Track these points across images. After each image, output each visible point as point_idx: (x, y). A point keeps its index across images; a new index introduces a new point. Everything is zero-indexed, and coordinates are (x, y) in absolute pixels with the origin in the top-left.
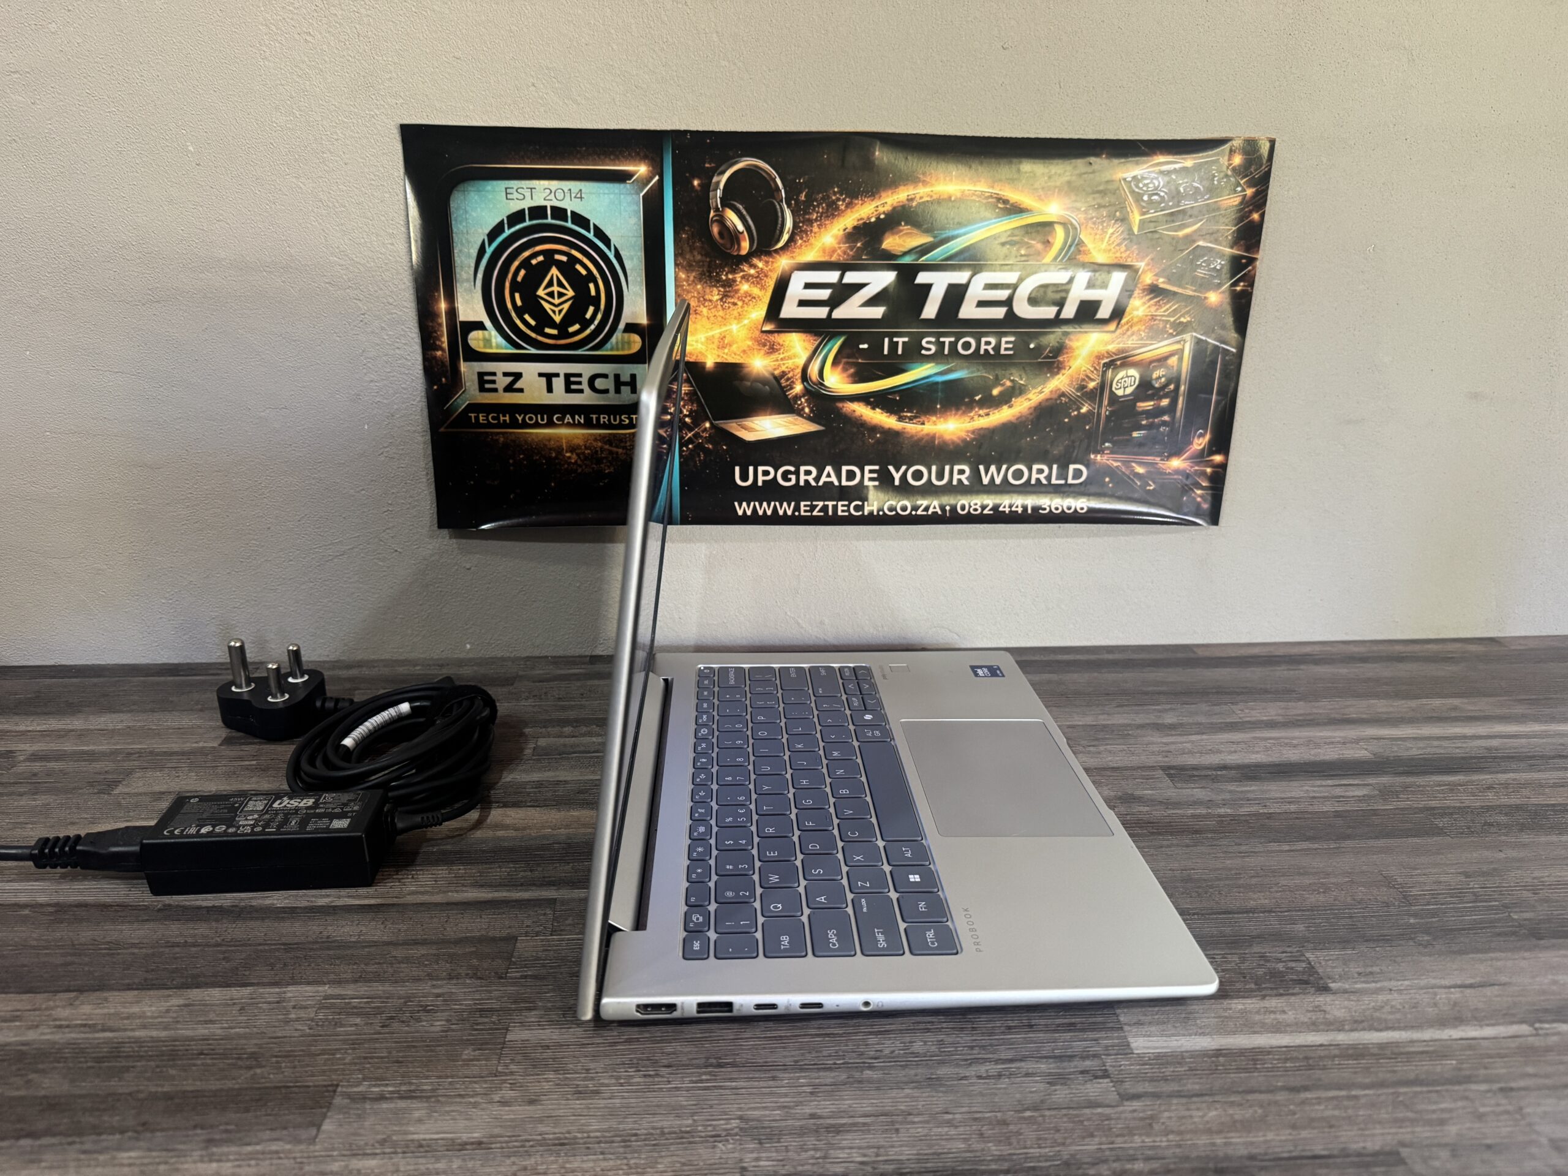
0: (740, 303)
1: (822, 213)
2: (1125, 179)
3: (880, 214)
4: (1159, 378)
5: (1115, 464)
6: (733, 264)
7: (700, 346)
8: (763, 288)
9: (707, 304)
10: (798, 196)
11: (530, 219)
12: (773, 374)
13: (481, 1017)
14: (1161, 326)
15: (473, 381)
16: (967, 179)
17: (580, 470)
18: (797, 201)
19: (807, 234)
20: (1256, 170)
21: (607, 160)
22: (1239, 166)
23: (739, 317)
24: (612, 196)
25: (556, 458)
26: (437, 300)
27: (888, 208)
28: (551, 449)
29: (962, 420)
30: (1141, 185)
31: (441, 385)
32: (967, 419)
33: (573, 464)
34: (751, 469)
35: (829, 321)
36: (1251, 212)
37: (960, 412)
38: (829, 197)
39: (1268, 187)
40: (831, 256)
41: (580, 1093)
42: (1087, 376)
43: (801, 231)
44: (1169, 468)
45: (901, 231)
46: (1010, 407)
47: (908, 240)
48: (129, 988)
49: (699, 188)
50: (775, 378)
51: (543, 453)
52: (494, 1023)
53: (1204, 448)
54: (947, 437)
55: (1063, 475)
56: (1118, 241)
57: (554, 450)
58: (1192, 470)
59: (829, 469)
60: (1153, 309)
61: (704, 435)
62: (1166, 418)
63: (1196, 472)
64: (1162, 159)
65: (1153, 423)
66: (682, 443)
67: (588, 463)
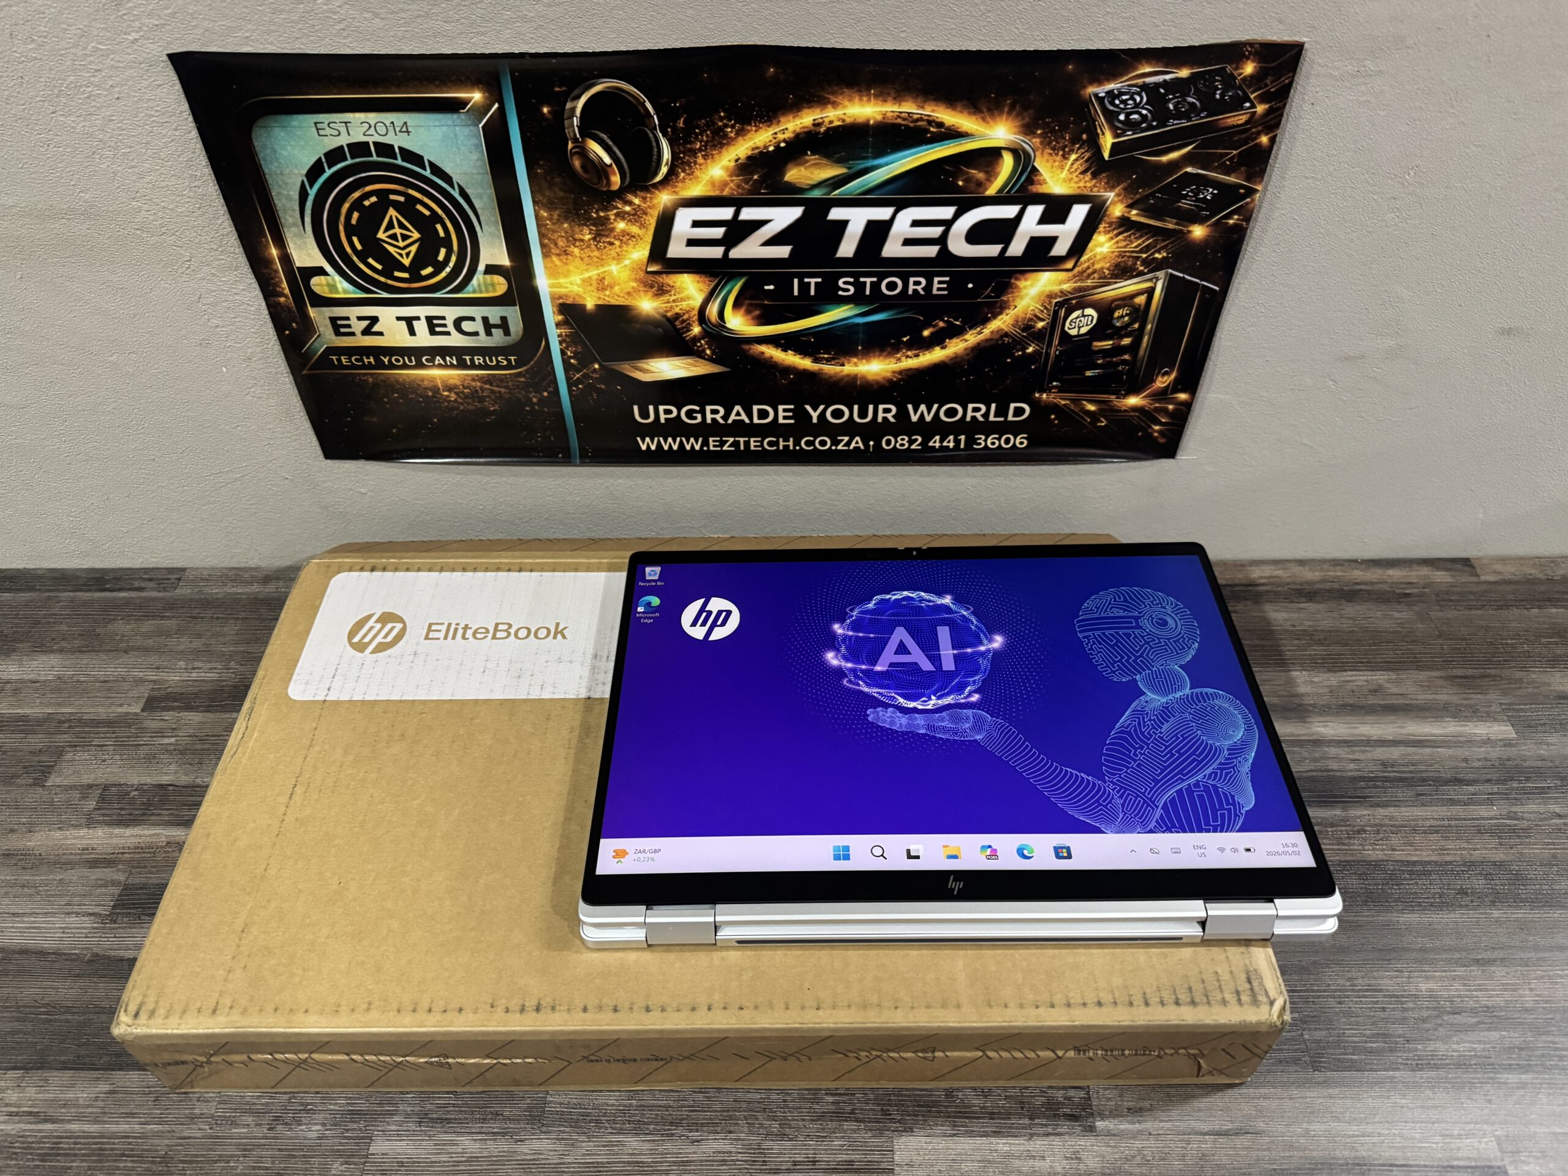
1: (707, 142)
2: (1096, 95)
3: (780, 143)
4: (1122, 316)
5: (1063, 402)
6: (603, 200)
7: (576, 288)
8: (642, 226)
9: (577, 244)
10: (675, 121)
11: (352, 158)
12: (665, 317)
14: (1130, 263)
15: (326, 326)
16: (890, 98)
17: (462, 408)
18: (675, 129)
19: (690, 167)
20: (1272, 82)
21: (433, 88)
22: (1252, 76)
23: (619, 258)
24: (445, 129)
25: (434, 396)
26: (267, 246)
27: (788, 135)
28: (426, 389)
29: (888, 361)
30: (1117, 102)
31: (293, 330)
32: (893, 360)
33: (454, 402)
34: (651, 408)
35: (726, 261)
36: (1259, 134)
37: (885, 353)
38: (714, 123)
39: (1285, 105)
40: (723, 190)
42: (1036, 316)
43: (683, 163)
44: (1125, 406)
45: (807, 161)
46: (943, 348)
47: (817, 172)
48: (64, 1066)
49: (550, 116)
50: (668, 319)
51: (418, 392)
52: (360, 1130)
53: (1168, 385)
54: (870, 377)
55: (1002, 411)
56: (1082, 169)
57: (430, 390)
58: (1152, 407)
59: (737, 408)
60: (1122, 244)
61: (594, 375)
62: (1127, 357)
63: (1156, 409)
64: (1148, 69)
65: (1111, 362)
66: (570, 384)
67: (469, 401)
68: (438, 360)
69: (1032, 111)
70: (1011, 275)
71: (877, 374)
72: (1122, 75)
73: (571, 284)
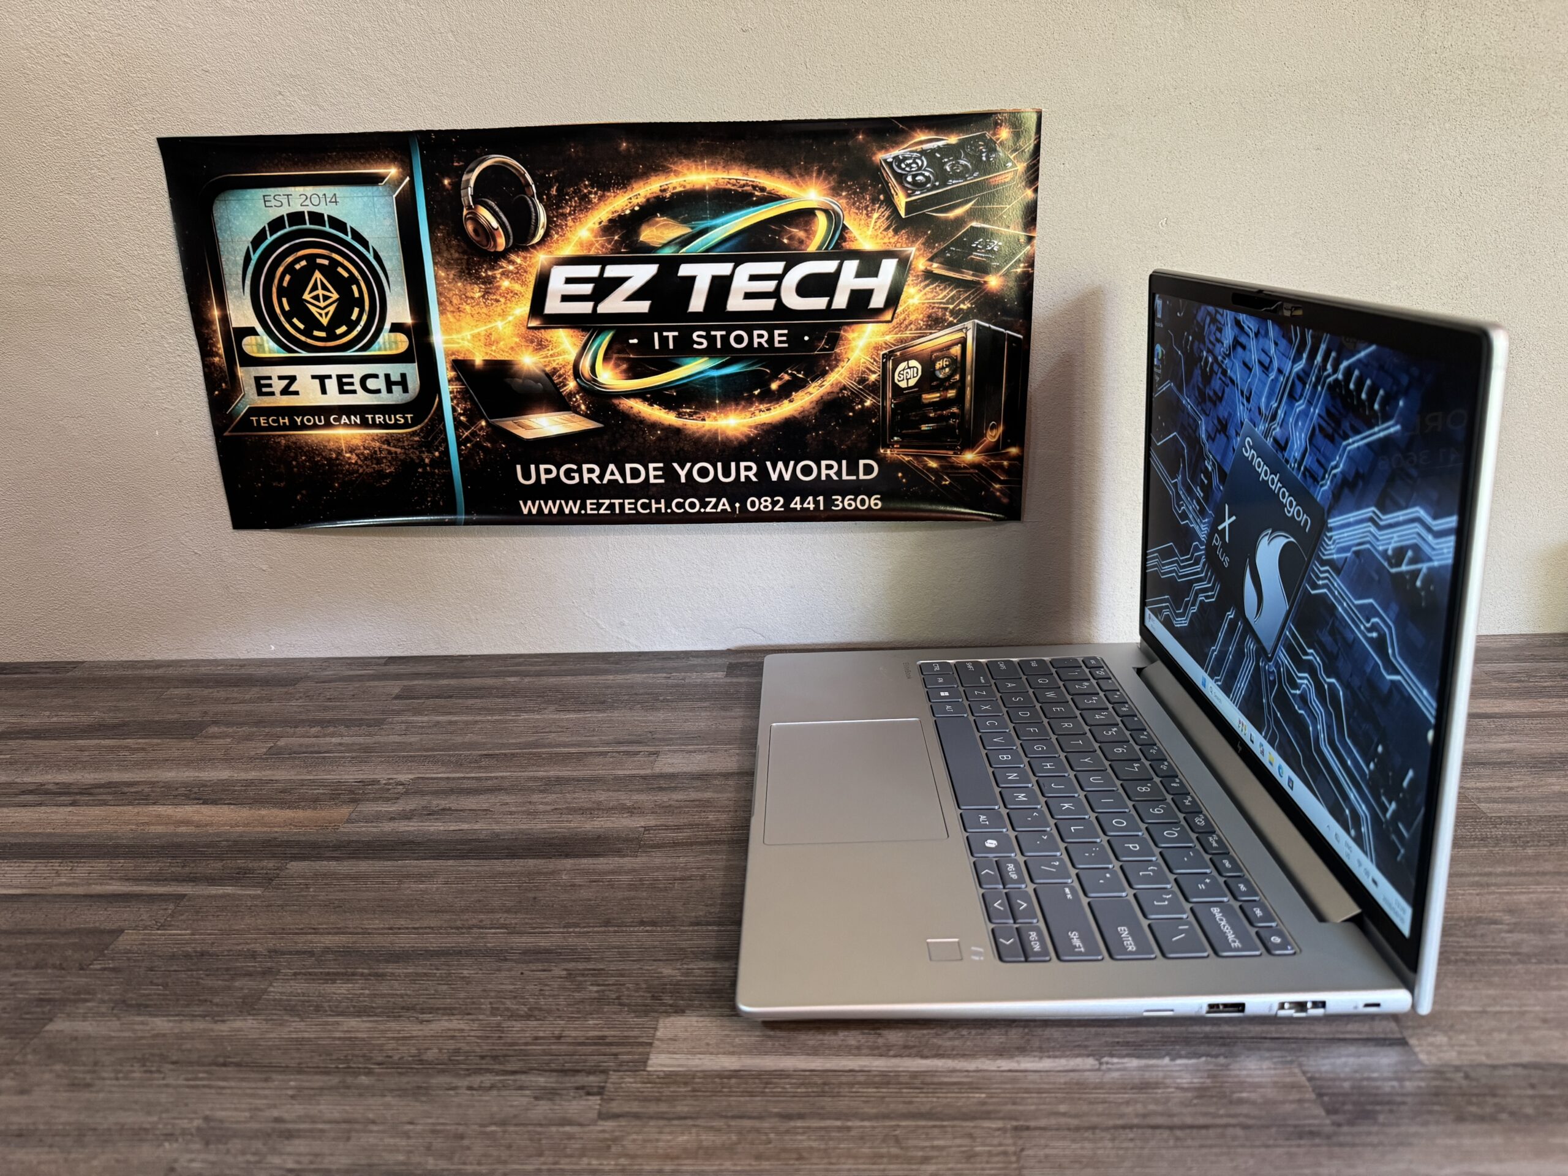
0: (503, 300)
1: (575, 207)
2: (885, 161)
4: (943, 368)
5: (906, 459)
6: (491, 260)
7: (466, 343)
8: (524, 284)
9: (469, 301)
10: (549, 189)
11: (290, 226)
12: (544, 371)
13: (37, 1006)
14: (940, 314)
16: (720, 167)
17: (361, 471)
18: (548, 195)
19: (562, 229)
20: (1024, 144)
21: (359, 164)
22: (1007, 140)
23: (504, 314)
24: (365, 199)
25: (337, 459)
26: (210, 308)
27: (641, 200)
28: (331, 451)
29: (743, 415)
30: (903, 166)
31: (222, 391)
32: (749, 414)
33: (354, 464)
34: (533, 467)
35: (594, 316)
36: (1023, 189)
37: (740, 407)
38: (580, 191)
39: (1039, 160)
40: (590, 250)
41: (73, 1085)
42: (868, 369)
43: (556, 226)
44: (963, 462)
45: (658, 222)
46: (791, 401)
47: (666, 232)
49: (449, 187)
50: (547, 374)
51: (324, 454)
52: (43, 1013)
53: (998, 440)
54: (730, 434)
55: (853, 469)
56: (885, 226)
57: (334, 452)
58: (988, 463)
59: (612, 467)
60: (930, 295)
61: (482, 433)
62: (955, 410)
63: (992, 465)
64: (923, 137)
65: (941, 416)
66: (460, 443)
67: (368, 463)
68: (344, 418)
69: (835, 176)
70: (839, 326)
71: (736, 429)
72: (903, 143)
73: (463, 339)
